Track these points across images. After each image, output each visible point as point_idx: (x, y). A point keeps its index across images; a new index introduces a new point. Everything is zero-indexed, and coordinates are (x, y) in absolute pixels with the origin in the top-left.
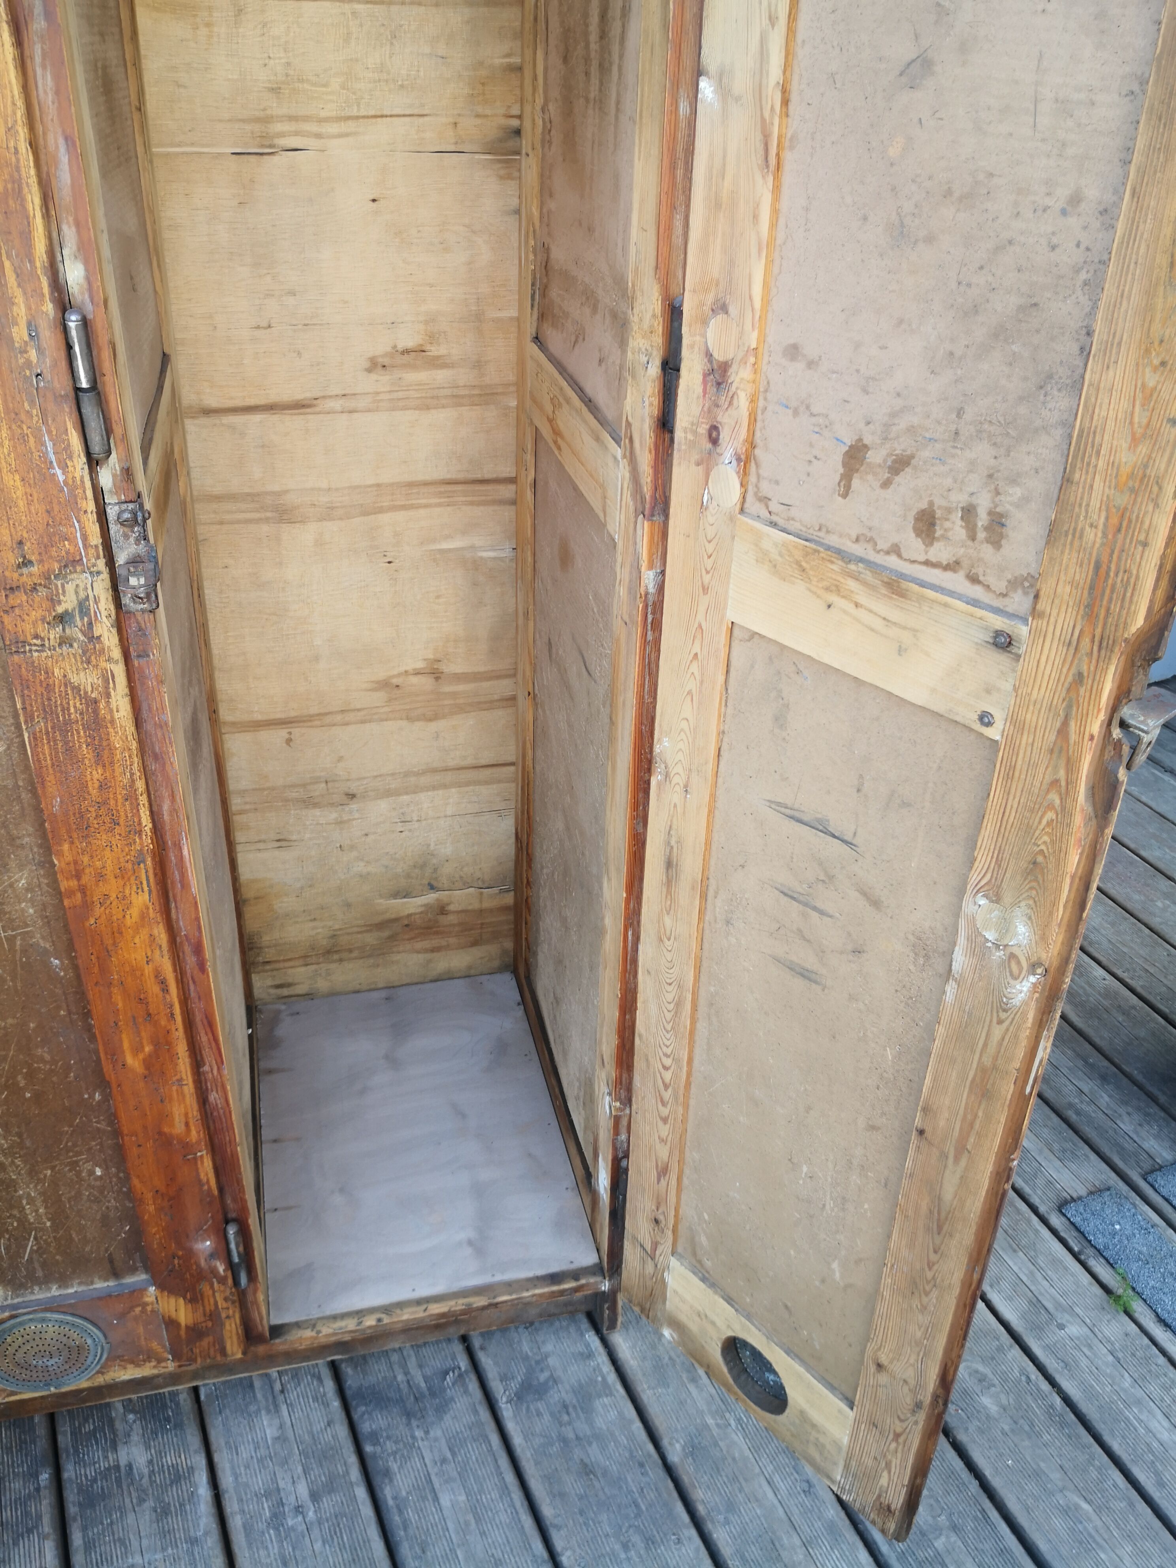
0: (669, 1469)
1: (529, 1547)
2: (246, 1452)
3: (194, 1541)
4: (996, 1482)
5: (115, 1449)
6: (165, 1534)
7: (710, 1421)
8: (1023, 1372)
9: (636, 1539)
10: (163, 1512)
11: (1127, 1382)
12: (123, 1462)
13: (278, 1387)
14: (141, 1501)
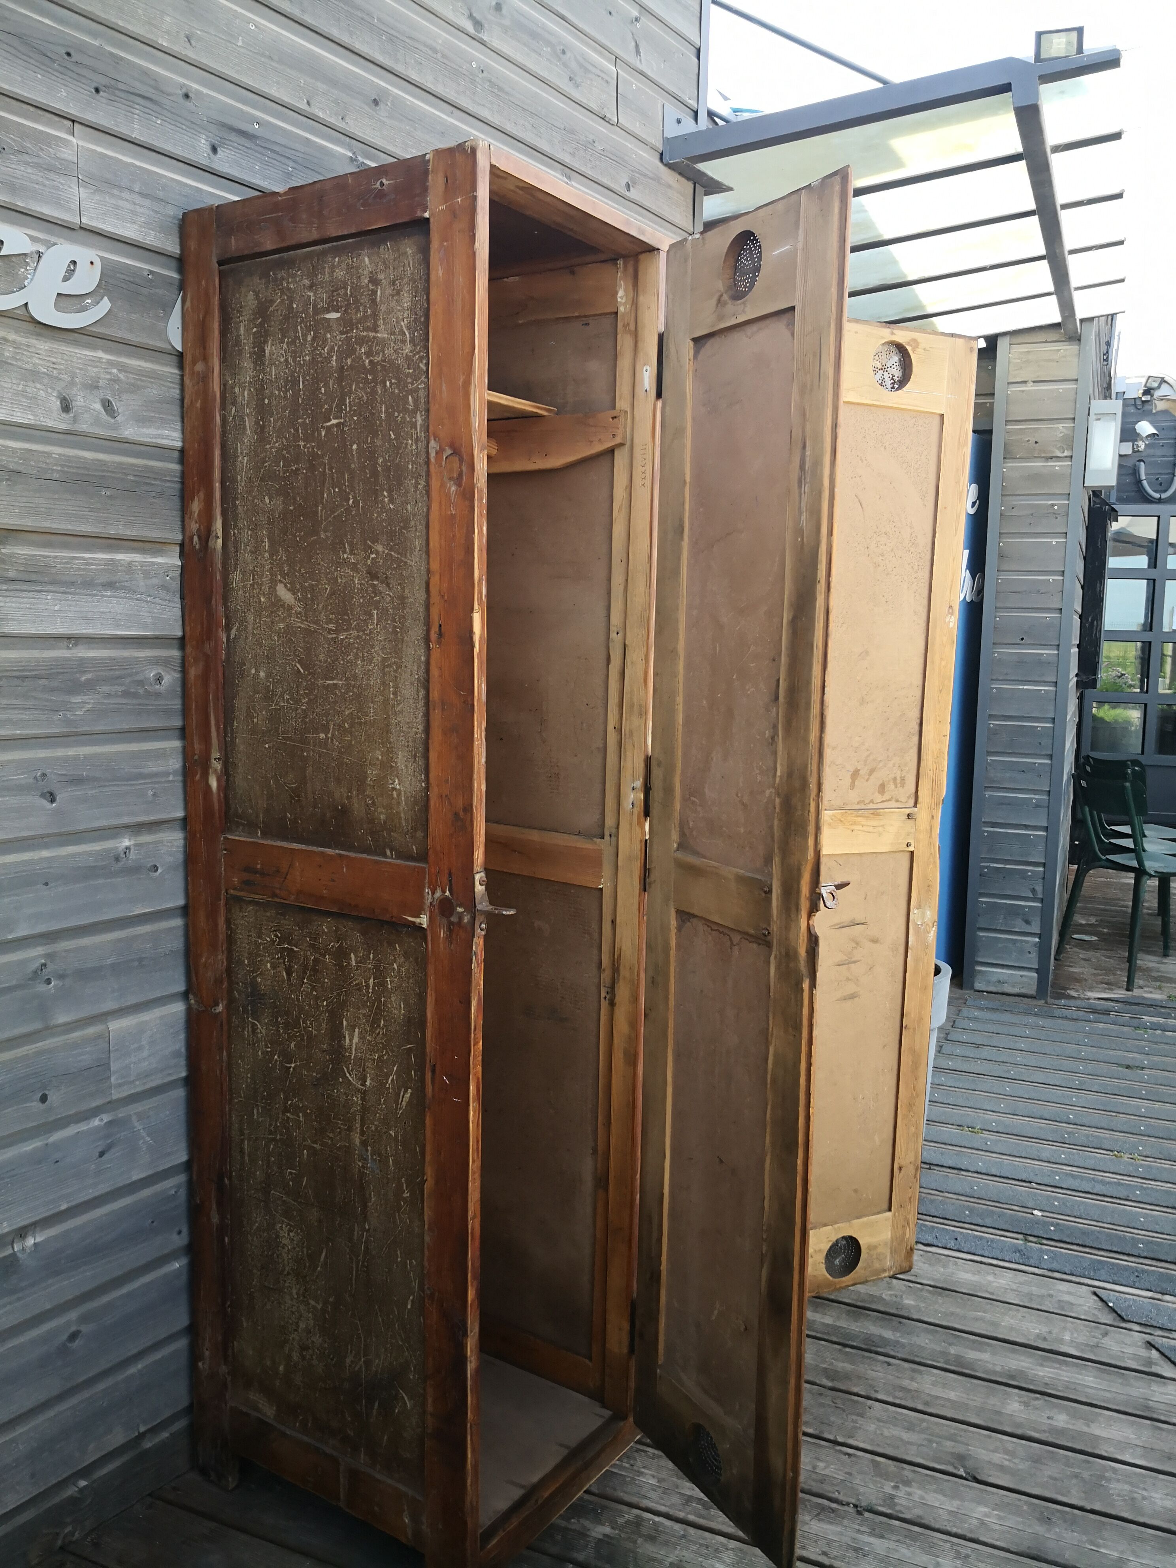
0: (832, 1389)
1: (822, 1446)
2: (652, 1495)
3: (684, 1536)
4: (944, 1323)
5: (589, 1536)
6: (666, 1543)
7: (824, 1366)
8: (905, 1285)
9: (854, 1417)
10: (652, 1539)
11: (942, 1270)
12: (601, 1537)
13: (627, 1465)
14: (635, 1542)
